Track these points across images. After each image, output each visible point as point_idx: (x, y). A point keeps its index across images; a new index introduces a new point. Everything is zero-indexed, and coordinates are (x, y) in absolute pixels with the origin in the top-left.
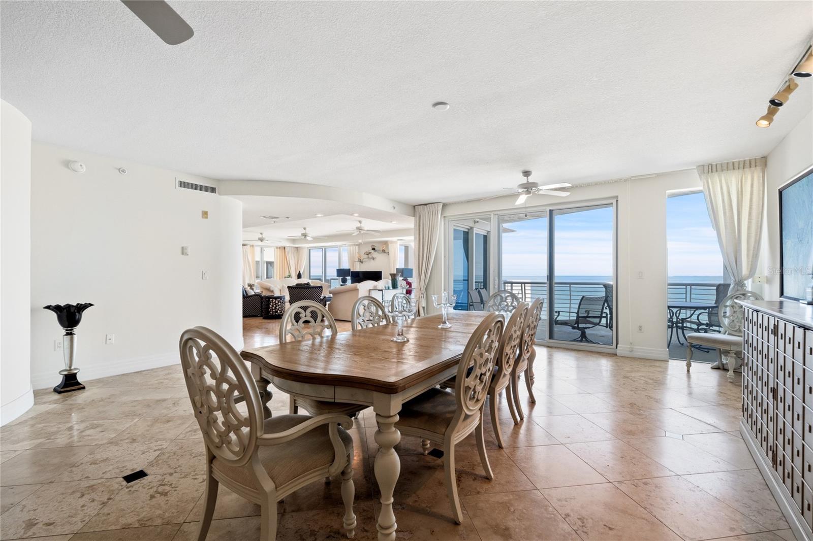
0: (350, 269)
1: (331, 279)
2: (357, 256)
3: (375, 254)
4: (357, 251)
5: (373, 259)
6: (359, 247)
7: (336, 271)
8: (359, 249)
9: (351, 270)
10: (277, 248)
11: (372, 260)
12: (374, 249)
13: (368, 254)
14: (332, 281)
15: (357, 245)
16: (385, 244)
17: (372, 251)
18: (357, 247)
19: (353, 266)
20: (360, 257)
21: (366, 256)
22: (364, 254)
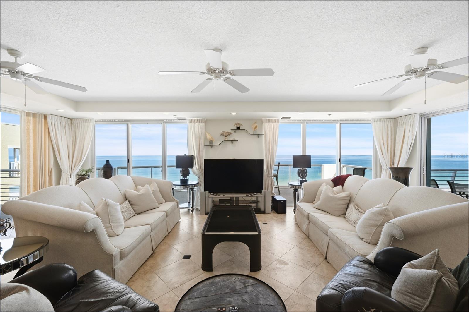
5: (233, 141)
6: (206, 125)
10: (28, 114)
11: (230, 145)
12: (238, 128)
13: (226, 135)
20: (212, 139)
21: (223, 138)
22: (222, 135)
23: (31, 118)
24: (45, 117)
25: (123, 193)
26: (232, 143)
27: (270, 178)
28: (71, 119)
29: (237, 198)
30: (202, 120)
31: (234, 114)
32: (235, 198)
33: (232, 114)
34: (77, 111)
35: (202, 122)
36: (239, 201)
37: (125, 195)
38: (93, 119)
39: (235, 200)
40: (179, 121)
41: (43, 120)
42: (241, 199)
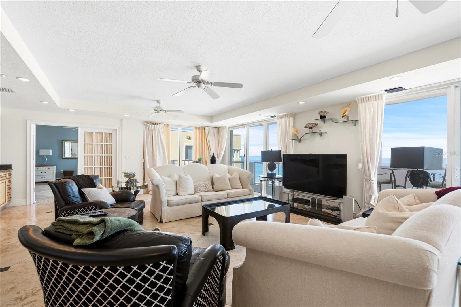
0: (280, 151)
1: (255, 162)
2: (292, 131)
3: (323, 127)
4: (292, 124)
5: (321, 134)
6: (294, 119)
7: (261, 152)
8: (294, 122)
9: (283, 153)
10: (196, 128)
11: (318, 137)
12: (323, 117)
13: (311, 127)
14: (256, 164)
15: (291, 115)
16: (348, 106)
17: (320, 122)
18: (291, 119)
19: (286, 146)
20: (297, 132)
21: (307, 130)
22: (305, 127)
23: (198, 130)
24: (204, 129)
25: (211, 175)
26: (321, 135)
27: (368, 182)
28: (218, 128)
29: (320, 201)
30: (287, 115)
31: (302, 103)
32: (317, 200)
33: (300, 103)
34: (211, 122)
35: (288, 117)
36: (322, 204)
37: (212, 177)
38: (226, 126)
39: (317, 202)
40: (273, 119)
41: (203, 130)
42: (324, 203)
